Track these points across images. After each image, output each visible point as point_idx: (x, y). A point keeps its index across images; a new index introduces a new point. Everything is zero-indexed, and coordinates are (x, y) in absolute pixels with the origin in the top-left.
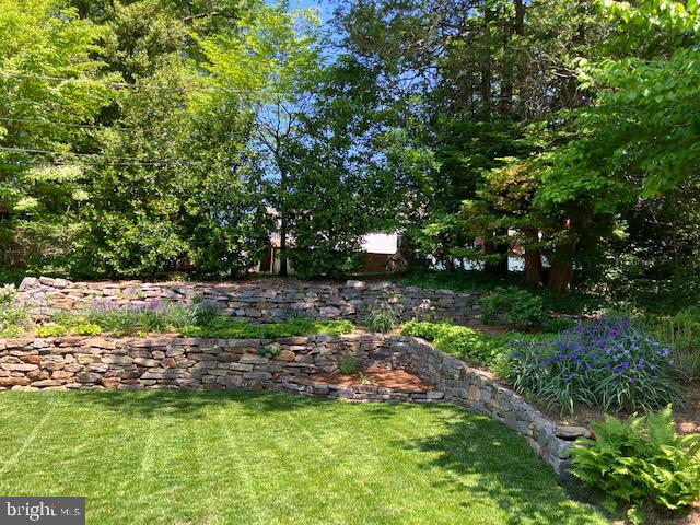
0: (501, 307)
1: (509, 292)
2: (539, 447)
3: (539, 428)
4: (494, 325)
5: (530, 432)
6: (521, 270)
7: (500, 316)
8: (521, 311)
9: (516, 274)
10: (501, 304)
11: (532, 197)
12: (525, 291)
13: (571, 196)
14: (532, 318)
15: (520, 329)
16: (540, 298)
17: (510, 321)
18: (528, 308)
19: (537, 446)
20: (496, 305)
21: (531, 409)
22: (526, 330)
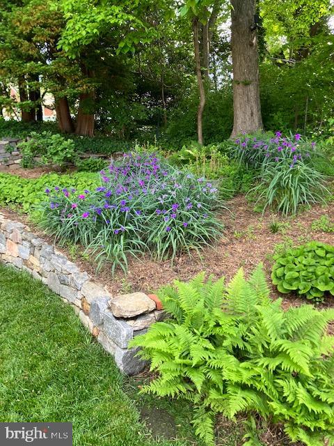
0: (37, 151)
1: (44, 137)
2: (91, 325)
3: (89, 300)
4: (33, 168)
5: (79, 303)
6: (53, 120)
7: (37, 159)
8: (56, 154)
9: (49, 124)
10: (37, 148)
11: (56, 41)
12: (58, 135)
13: (95, 31)
14: (66, 159)
15: (56, 171)
16: (72, 141)
17: (47, 163)
18: (62, 150)
19: (87, 321)
20: (33, 150)
21: (77, 270)
22: (63, 170)
